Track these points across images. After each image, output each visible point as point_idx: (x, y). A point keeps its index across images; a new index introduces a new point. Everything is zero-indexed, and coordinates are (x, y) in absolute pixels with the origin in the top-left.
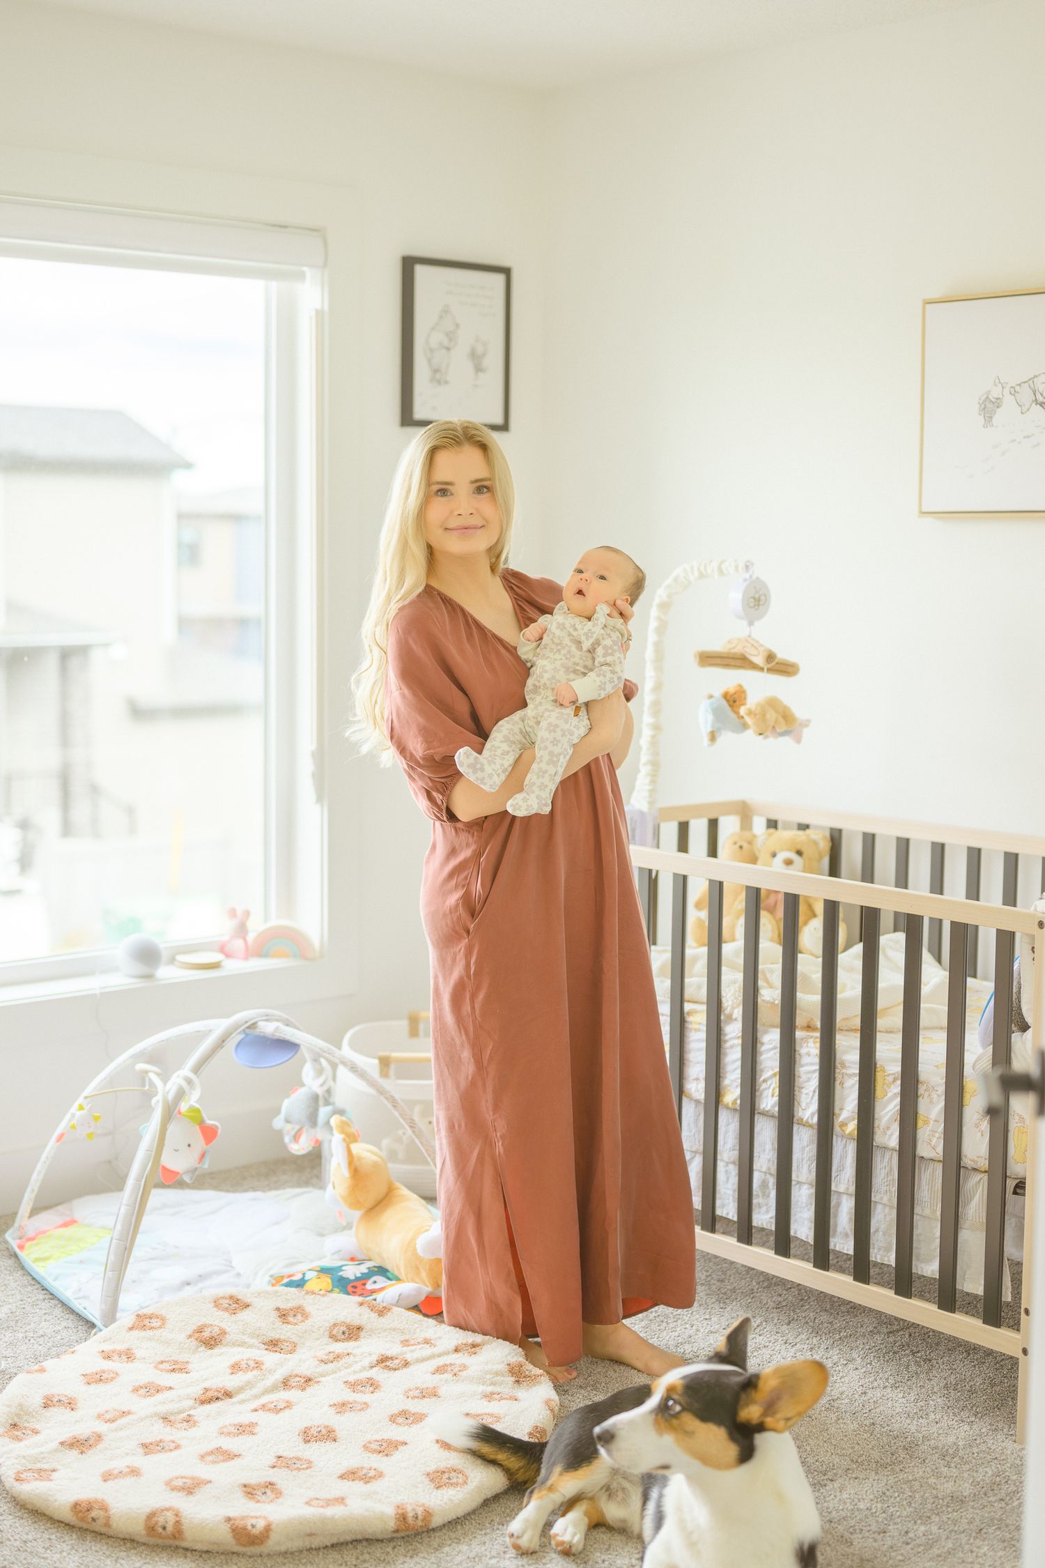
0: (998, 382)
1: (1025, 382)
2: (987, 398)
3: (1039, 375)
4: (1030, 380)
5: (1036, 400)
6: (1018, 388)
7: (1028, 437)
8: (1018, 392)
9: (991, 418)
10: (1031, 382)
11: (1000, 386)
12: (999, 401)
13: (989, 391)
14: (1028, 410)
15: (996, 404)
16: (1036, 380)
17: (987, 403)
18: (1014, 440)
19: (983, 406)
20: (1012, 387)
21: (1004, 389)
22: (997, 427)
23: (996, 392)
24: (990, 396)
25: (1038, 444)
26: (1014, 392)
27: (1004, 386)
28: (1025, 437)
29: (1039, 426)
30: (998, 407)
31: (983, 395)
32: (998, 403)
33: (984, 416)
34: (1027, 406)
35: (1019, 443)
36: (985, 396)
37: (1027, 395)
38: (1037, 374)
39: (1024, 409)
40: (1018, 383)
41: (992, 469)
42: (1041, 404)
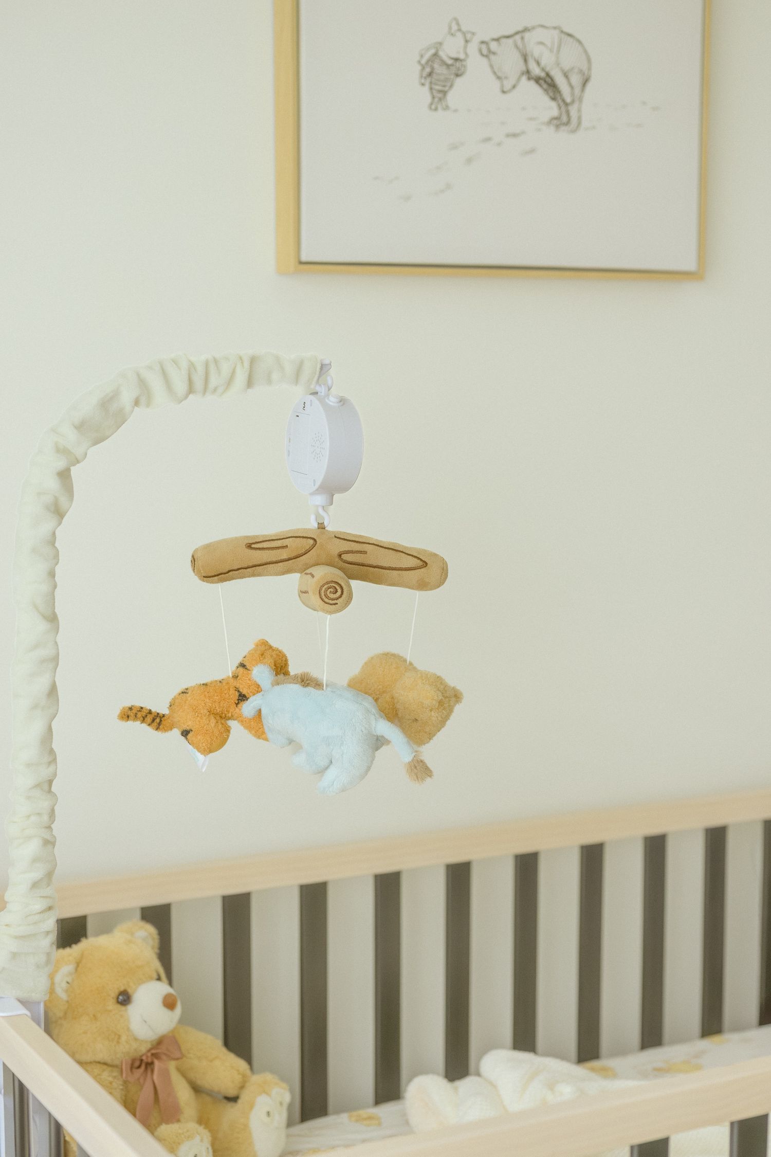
0: (456, 28)
1: (508, 37)
2: (436, 55)
3: (533, 28)
4: (517, 33)
5: (528, 72)
6: (494, 46)
7: (515, 135)
8: (494, 53)
9: (445, 93)
10: (518, 37)
11: (459, 35)
12: (458, 64)
13: (440, 44)
14: (514, 87)
15: (453, 69)
16: (527, 35)
17: (436, 66)
18: (488, 139)
19: (428, 70)
20: (483, 42)
21: (469, 45)
22: (456, 111)
23: (452, 48)
24: (441, 53)
25: (532, 151)
26: (487, 54)
27: (469, 36)
28: (508, 136)
29: (531, 119)
30: (457, 75)
31: (428, 49)
32: (457, 67)
33: (431, 89)
34: (512, 81)
35: (499, 144)
36: (432, 51)
37: (510, 61)
38: (529, 25)
39: (508, 85)
40: (495, 36)
41: (449, 186)
42: (537, 80)
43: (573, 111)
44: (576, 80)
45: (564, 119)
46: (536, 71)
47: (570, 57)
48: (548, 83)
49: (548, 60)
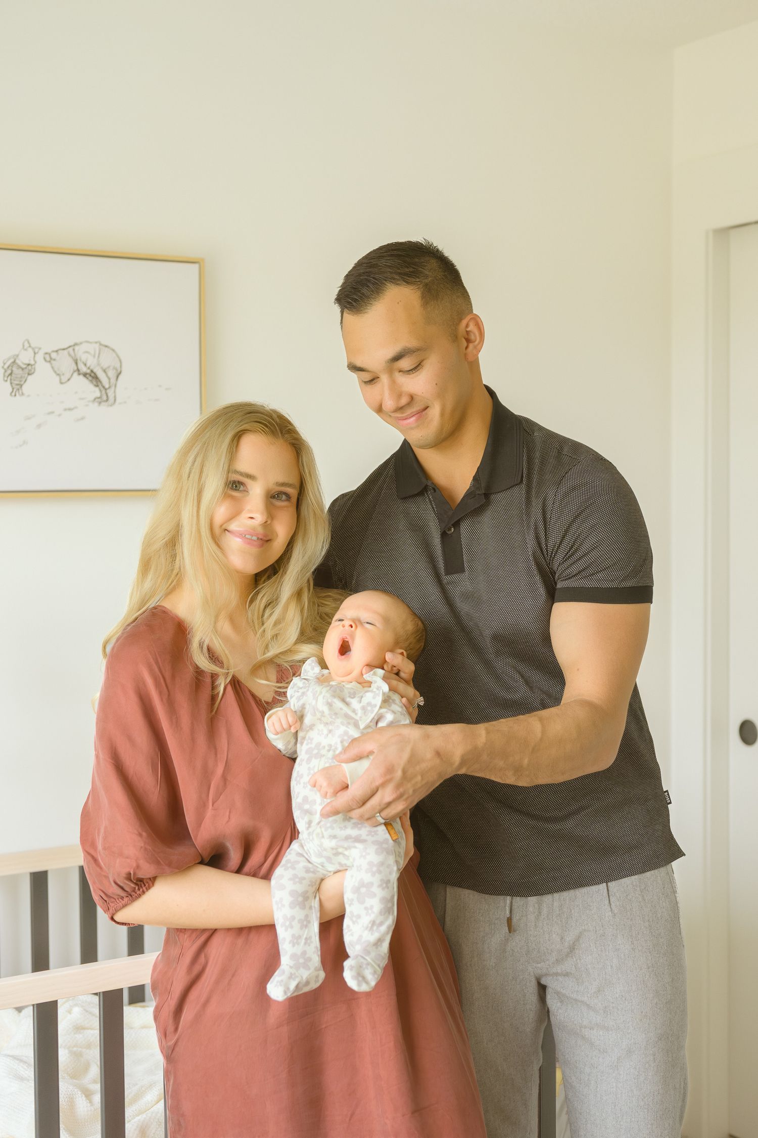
0: (27, 345)
1: (64, 349)
2: (14, 362)
3: (81, 343)
4: (70, 347)
5: (78, 370)
6: (54, 355)
7: (70, 409)
8: (54, 360)
9: (21, 385)
10: (71, 350)
11: (30, 350)
12: (30, 367)
13: (17, 356)
14: (69, 380)
15: (26, 371)
16: (77, 348)
17: (14, 369)
18: (52, 413)
19: (9, 372)
20: (46, 353)
21: (37, 355)
22: (29, 396)
23: (25, 358)
24: (17, 361)
25: (83, 418)
26: (49, 358)
27: (36, 350)
28: (65, 410)
29: (83, 399)
30: (29, 374)
31: (9, 359)
32: (29, 370)
33: (11, 383)
34: (68, 376)
35: (60, 415)
36: (12, 360)
37: (65, 364)
39: (64, 379)
40: (55, 349)
41: (25, 442)
42: (85, 375)
43: (111, 393)
44: (112, 374)
45: (105, 398)
46: (84, 369)
47: (107, 360)
48: (93, 377)
49: (92, 362)
